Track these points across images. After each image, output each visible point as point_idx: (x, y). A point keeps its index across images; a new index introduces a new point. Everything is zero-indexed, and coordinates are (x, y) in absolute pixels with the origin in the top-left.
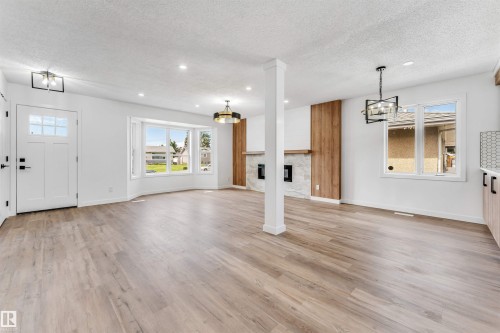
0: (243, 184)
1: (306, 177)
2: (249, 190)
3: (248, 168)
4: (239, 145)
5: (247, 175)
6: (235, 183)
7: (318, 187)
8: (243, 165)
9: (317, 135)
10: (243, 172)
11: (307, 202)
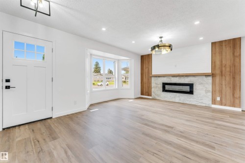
0: (149, 94)
1: (207, 92)
2: (154, 99)
3: (153, 85)
4: (146, 70)
5: (153, 90)
6: (142, 94)
7: (218, 99)
8: (150, 83)
9: (218, 63)
10: (150, 87)
11: (207, 108)
